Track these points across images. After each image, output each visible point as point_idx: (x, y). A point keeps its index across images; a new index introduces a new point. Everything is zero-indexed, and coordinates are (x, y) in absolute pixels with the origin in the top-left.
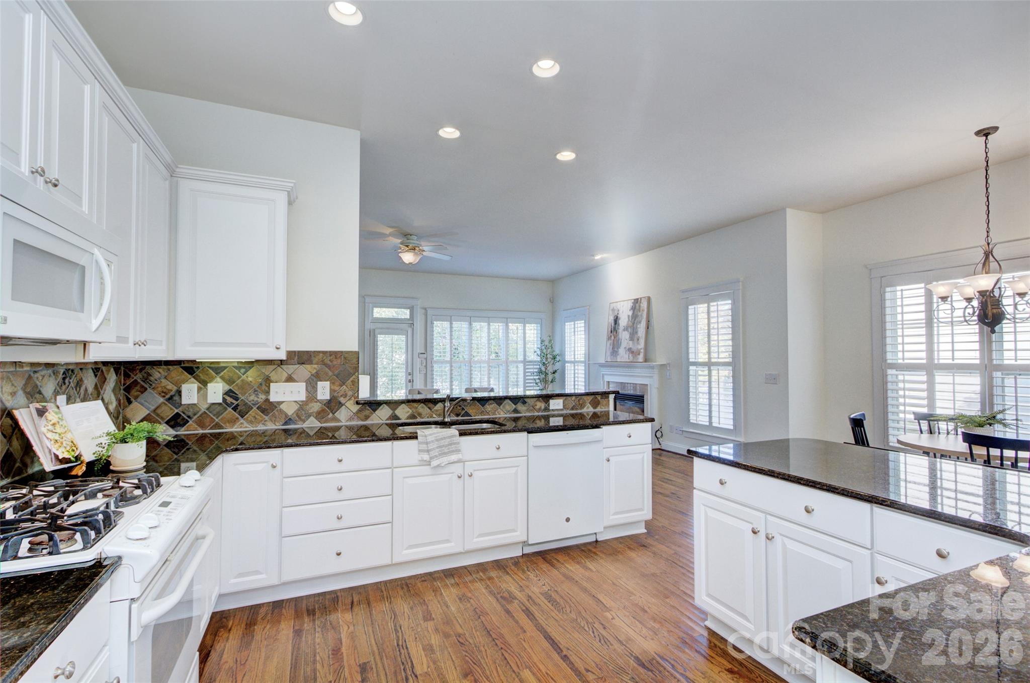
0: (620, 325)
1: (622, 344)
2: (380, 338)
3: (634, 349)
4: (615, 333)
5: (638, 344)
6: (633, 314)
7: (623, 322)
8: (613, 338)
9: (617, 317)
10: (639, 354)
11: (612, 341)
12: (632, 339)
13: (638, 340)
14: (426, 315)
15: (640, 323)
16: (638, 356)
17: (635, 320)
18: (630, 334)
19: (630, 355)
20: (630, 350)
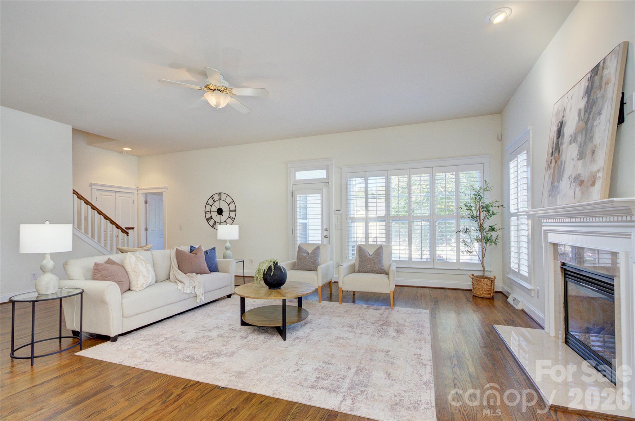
0: (566, 135)
1: (566, 171)
3: (585, 176)
4: (556, 155)
5: (593, 161)
6: (588, 102)
7: (571, 127)
8: (553, 164)
9: (562, 124)
10: (593, 184)
11: (551, 171)
12: (581, 155)
13: (593, 152)
14: (341, 173)
15: (600, 113)
16: (592, 189)
17: (590, 114)
18: (580, 147)
19: (578, 189)
20: (579, 181)
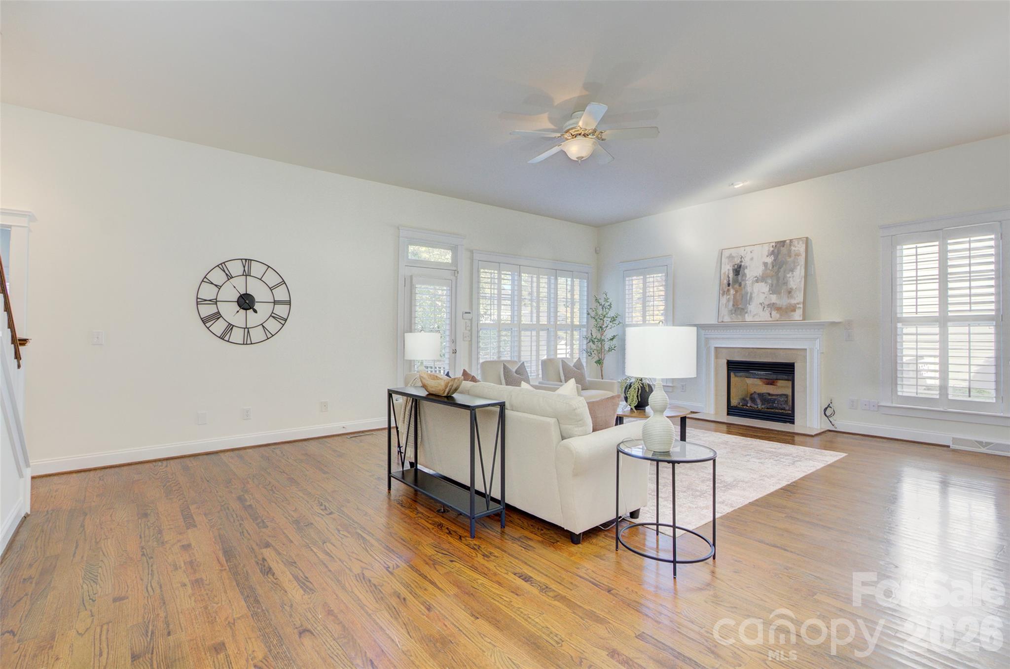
0: (748, 276)
1: (755, 299)
2: (420, 288)
3: (782, 304)
4: (736, 286)
5: (789, 297)
6: (775, 260)
7: (753, 271)
8: (732, 292)
9: (740, 266)
10: (793, 310)
11: (730, 297)
12: (775, 292)
13: (789, 292)
14: (472, 259)
15: (792, 271)
16: (793, 314)
17: (779, 268)
18: (772, 286)
19: (774, 313)
20: (773, 306)
